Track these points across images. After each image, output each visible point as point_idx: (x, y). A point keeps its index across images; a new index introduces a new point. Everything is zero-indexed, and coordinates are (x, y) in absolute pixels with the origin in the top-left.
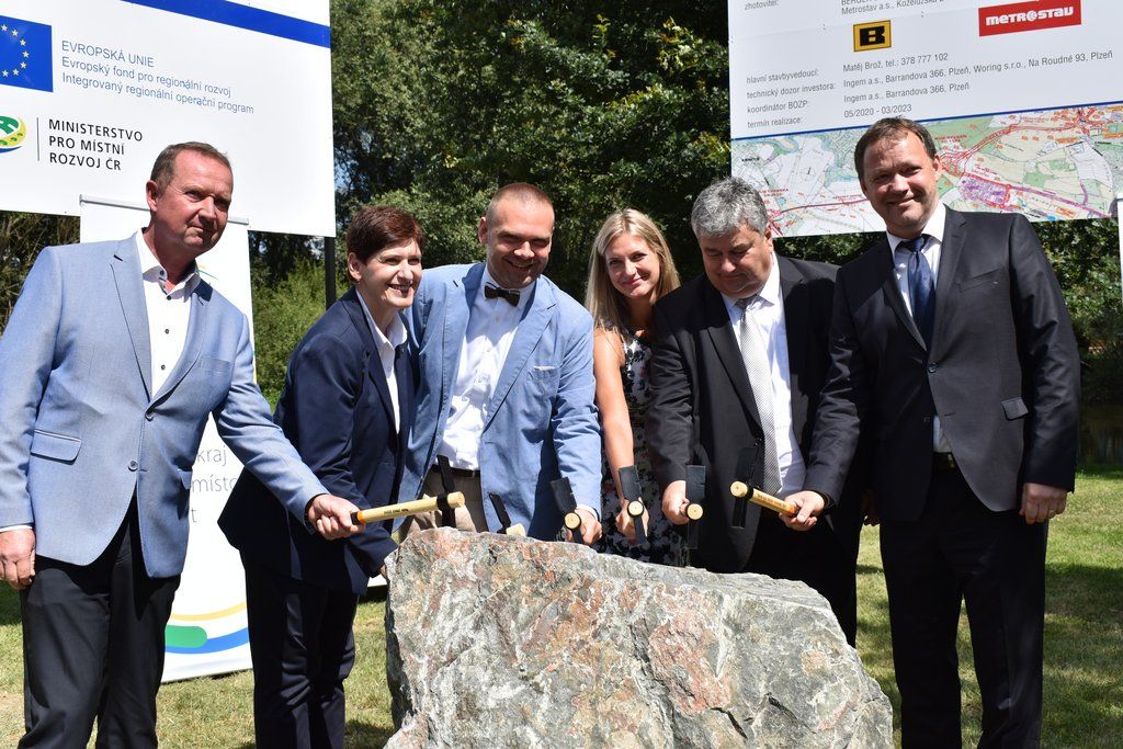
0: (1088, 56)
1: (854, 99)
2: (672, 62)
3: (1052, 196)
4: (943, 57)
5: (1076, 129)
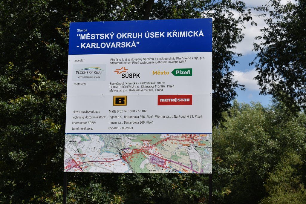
0: (194, 116)
1: (113, 123)
2: (37, 88)
3: (180, 164)
4: (145, 111)
5: (189, 141)
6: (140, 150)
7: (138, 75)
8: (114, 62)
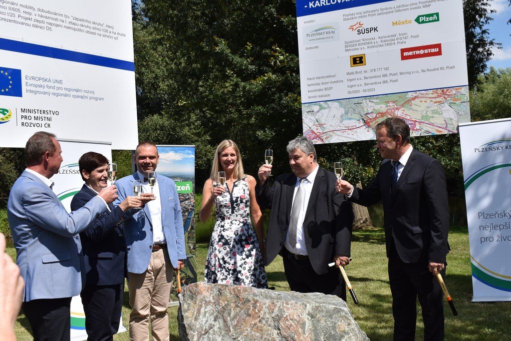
0: (445, 68)
1: (352, 86)
2: (275, 63)
3: (433, 125)
4: (387, 69)
5: (442, 98)
6: (385, 113)
7: (375, 29)
8: (347, 17)
